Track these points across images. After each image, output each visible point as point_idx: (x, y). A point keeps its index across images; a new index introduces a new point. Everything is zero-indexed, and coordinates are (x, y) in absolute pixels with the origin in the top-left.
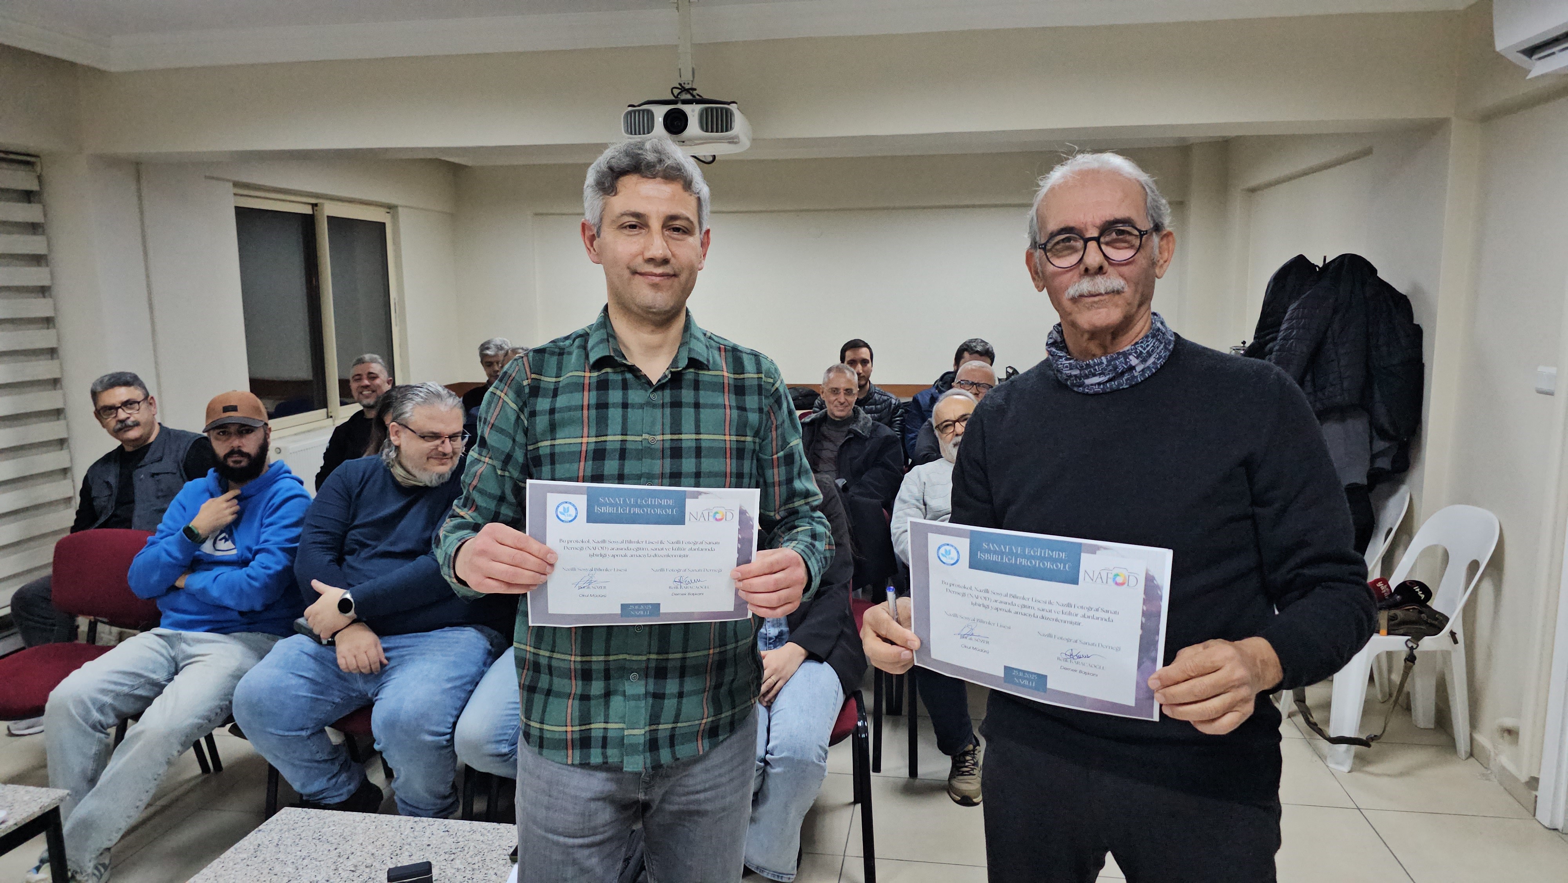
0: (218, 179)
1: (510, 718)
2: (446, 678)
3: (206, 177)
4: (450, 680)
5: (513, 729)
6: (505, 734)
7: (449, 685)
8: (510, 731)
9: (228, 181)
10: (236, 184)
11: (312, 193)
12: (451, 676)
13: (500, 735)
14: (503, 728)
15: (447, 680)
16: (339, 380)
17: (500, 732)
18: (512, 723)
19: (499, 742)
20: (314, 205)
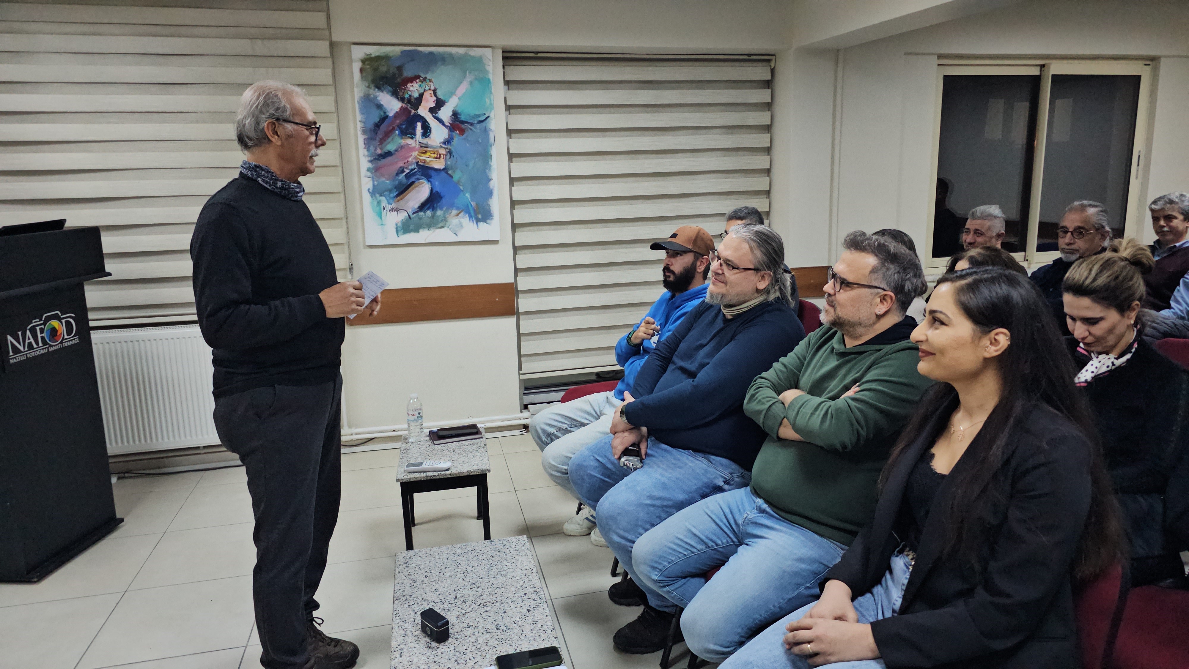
0: (916, 54)
1: (670, 551)
2: (648, 494)
3: (905, 54)
4: (650, 497)
5: (669, 563)
6: (660, 563)
7: (648, 502)
8: (666, 564)
9: (933, 54)
10: (940, 57)
11: (1039, 55)
12: (653, 494)
13: (656, 562)
14: (661, 557)
15: (648, 497)
16: (1040, 223)
17: (657, 559)
18: (670, 557)
19: (654, 568)
20: (1042, 66)
